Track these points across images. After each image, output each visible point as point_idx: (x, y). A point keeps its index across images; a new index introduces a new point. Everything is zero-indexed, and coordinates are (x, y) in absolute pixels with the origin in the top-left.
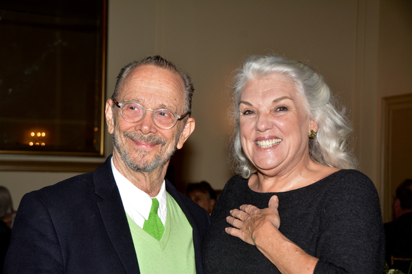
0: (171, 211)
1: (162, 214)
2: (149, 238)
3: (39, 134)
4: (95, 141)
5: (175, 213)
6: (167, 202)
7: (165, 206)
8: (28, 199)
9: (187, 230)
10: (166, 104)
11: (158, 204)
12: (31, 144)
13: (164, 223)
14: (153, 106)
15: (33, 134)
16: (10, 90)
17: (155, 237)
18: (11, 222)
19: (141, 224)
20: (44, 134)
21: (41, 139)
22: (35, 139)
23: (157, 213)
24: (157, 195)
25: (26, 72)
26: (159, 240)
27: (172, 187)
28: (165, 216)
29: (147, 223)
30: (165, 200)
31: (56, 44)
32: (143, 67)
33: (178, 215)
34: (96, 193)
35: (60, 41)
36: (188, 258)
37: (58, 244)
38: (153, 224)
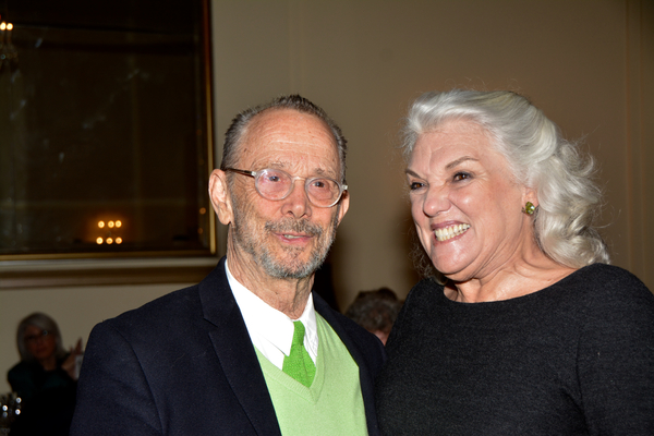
0: (324, 340)
1: (311, 345)
2: (293, 384)
3: (111, 224)
4: (201, 231)
5: (330, 343)
6: (318, 326)
7: (314, 333)
8: (101, 331)
9: (351, 370)
10: (323, 168)
11: (304, 330)
12: (100, 241)
13: (314, 360)
14: (305, 173)
15: (101, 224)
16: (62, 156)
17: (302, 382)
18: (73, 368)
19: (279, 363)
20: (119, 224)
21: (114, 233)
22: (106, 233)
23: (302, 344)
24: (300, 315)
25: (86, 126)
26: (309, 386)
27: (323, 303)
28: (316, 348)
29: (288, 361)
30: (313, 323)
31: (130, 76)
32: (277, 113)
33: (335, 346)
34: (206, 317)
35: (136, 72)
36: (355, 413)
37: (153, 400)
38: (297, 362)
